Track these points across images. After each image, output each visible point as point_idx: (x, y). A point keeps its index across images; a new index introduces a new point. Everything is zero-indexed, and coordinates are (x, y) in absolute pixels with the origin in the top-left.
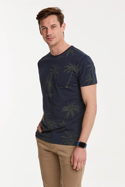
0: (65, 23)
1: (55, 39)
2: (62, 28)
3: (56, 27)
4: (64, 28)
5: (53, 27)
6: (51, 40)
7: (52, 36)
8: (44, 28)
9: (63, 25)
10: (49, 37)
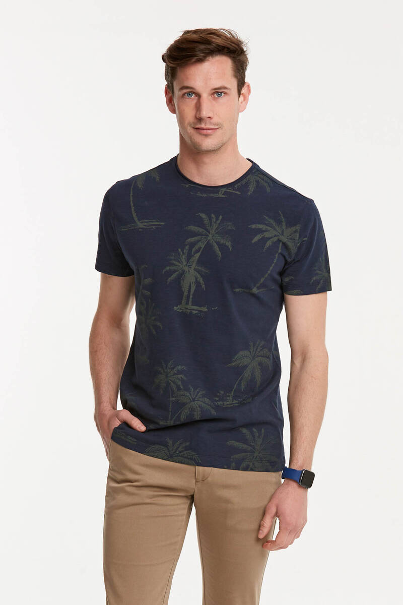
0: (251, 86)
1: (219, 132)
2: (242, 98)
3: (225, 93)
4: (246, 99)
5: (218, 92)
6: (206, 135)
7: (211, 123)
8: (189, 94)
9: (244, 91)
10: (203, 126)
